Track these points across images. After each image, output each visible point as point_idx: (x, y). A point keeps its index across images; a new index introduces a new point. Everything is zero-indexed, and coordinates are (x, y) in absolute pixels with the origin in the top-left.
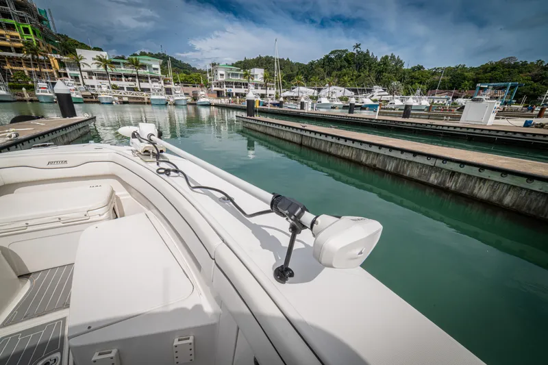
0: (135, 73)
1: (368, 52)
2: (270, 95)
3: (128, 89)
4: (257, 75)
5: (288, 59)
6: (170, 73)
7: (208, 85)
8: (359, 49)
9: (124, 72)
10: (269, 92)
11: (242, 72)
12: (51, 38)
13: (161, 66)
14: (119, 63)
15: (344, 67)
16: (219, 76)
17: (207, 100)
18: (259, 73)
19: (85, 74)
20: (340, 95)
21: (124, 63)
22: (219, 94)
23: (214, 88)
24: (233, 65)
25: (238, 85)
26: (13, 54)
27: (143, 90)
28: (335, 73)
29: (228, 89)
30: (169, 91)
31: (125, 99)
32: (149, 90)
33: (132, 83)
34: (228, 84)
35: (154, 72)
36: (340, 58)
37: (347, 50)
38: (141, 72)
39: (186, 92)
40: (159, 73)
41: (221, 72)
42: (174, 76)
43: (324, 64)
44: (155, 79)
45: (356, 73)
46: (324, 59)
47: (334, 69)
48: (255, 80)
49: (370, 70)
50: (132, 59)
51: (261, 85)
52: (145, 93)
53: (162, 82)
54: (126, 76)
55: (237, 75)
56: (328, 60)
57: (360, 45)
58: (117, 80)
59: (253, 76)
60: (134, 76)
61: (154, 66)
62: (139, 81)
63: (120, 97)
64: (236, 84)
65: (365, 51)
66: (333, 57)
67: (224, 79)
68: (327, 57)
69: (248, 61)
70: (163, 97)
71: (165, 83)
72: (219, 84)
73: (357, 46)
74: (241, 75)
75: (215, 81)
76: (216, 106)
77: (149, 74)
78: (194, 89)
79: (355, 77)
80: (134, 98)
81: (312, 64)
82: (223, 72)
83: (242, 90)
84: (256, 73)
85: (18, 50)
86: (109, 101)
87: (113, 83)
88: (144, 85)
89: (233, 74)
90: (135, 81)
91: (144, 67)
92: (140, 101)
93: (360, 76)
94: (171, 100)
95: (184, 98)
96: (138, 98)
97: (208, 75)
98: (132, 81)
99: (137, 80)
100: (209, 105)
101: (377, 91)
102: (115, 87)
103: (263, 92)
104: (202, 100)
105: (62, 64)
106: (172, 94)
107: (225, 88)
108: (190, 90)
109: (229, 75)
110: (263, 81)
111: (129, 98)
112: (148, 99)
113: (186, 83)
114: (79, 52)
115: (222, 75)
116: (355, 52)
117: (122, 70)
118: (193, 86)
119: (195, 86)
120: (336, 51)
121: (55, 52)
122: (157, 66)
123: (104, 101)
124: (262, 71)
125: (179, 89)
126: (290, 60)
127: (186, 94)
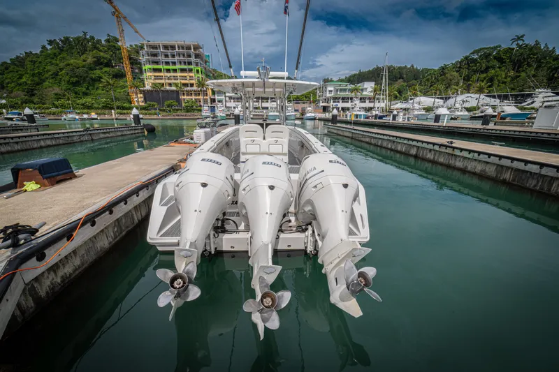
1: (537, 43)
4: (366, 89)
5: (412, 66)
7: (315, 101)
8: (520, 43)
10: (377, 105)
11: (351, 87)
12: (209, 73)
15: (493, 67)
16: (328, 93)
17: (313, 115)
18: (369, 87)
19: (227, 99)
22: (325, 109)
23: (322, 104)
25: (344, 99)
26: (189, 88)
27: (263, 108)
29: (334, 104)
32: (267, 108)
33: (257, 104)
34: (335, 99)
36: (486, 57)
37: (500, 46)
39: (296, 109)
41: (330, 88)
43: (460, 67)
45: (512, 73)
46: (461, 62)
47: (475, 72)
48: (364, 93)
49: (539, 67)
51: (370, 99)
52: (264, 111)
55: (345, 90)
56: (468, 61)
57: (522, 36)
59: (362, 90)
62: (262, 102)
64: (343, 99)
65: (532, 43)
66: (475, 56)
67: (333, 94)
68: (466, 58)
72: (327, 100)
73: (519, 38)
74: (349, 90)
75: (324, 98)
76: (320, 119)
78: (303, 105)
79: (509, 79)
80: (256, 115)
81: (443, 68)
82: (332, 89)
83: (348, 105)
84: (365, 86)
85: (192, 85)
88: (265, 105)
89: (341, 90)
93: (520, 76)
95: (294, 114)
96: (259, 115)
100: (314, 119)
101: (541, 96)
103: (371, 105)
104: (308, 115)
105: (214, 92)
107: (332, 103)
108: (300, 106)
109: (337, 90)
110: (372, 94)
113: (297, 100)
115: (331, 91)
116: (514, 46)
118: (303, 103)
119: (305, 103)
120: (481, 49)
124: (373, 84)
125: (291, 107)
126: (415, 67)
127: (296, 111)
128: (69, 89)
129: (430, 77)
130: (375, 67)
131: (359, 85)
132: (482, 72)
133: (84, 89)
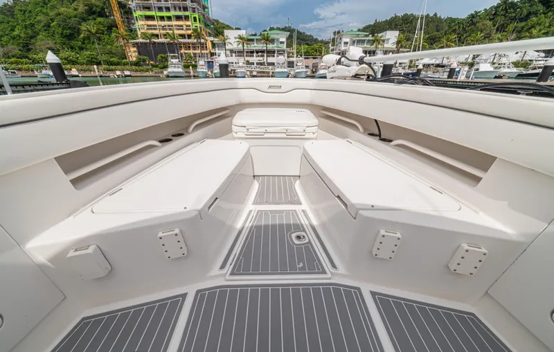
0: (265, 48)
2: (400, 64)
3: (257, 64)
4: (388, 40)
5: (435, 15)
6: (295, 46)
9: (256, 48)
11: (370, 38)
12: (208, 23)
13: (287, 39)
14: (252, 40)
16: (343, 45)
18: (392, 37)
19: (228, 52)
20: (515, 58)
21: (257, 40)
24: (359, 30)
26: (186, 40)
27: (269, 64)
28: (511, 27)
30: (291, 64)
31: (255, 73)
32: (273, 64)
33: (261, 58)
35: (280, 45)
38: (270, 47)
39: (307, 65)
40: (284, 47)
41: (345, 40)
42: (297, 49)
43: (495, 14)
44: (281, 52)
46: (497, 8)
47: (513, 19)
48: (386, 45)
50: (264, 35)
51: (391, 52)
52: (270, 67)
53: (286, 55)
54: (257, 52)
55: (364, 42)
58: (251, 56)
59: (384, 41)
60: (263, 52)
61: (281, 40)
62: (267, 56)
63: (251, 72)
67: (349, 47)
69: (379, 23)
70: (286, 70)
71: (288, 57)
74: (369, 41)
75: (338, 51)
77: (276, 49)
78: (315, 61)
80: (261, 72)
81: (473, 16)
82: (348, 40)
84: (387, 37)
85: (189, 37)
86: (243, 76)
87: (247, 59)
88: (271, 60)
89: (359, 42)
90: (263, 56)
91: (272, 41)
92: (266, 75)
94: (292, 73)
95: (304, 70)
96: (264, 72)
97: (330, 46)
98: (261, 56)
99: (265, 55)
102: (248, 63)
104: (321, 72)
105: (214, 45)
106: (293, 67)
108: (311, 62)
109: (354, 42)
110: (395, 46)
111: (258, 72)
112: (273, 73)
113: (307, 55)
114: (226, 32)
115: (347, 43)
117: (256, 46)
118: (314, 58)
119: (315, 58)
121: (210, 35)
122: (284, 40)
123: (240, 75)
124: (397, 33)
125: (301, 61)
126: (438, 16)
127: (307, 67)
128: (64, 44)
129: (457, 27)
130: (394, 16)
131: (380, 35)
132: (521, 20)
133: (80, 43)
